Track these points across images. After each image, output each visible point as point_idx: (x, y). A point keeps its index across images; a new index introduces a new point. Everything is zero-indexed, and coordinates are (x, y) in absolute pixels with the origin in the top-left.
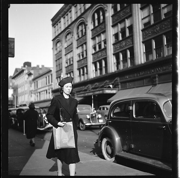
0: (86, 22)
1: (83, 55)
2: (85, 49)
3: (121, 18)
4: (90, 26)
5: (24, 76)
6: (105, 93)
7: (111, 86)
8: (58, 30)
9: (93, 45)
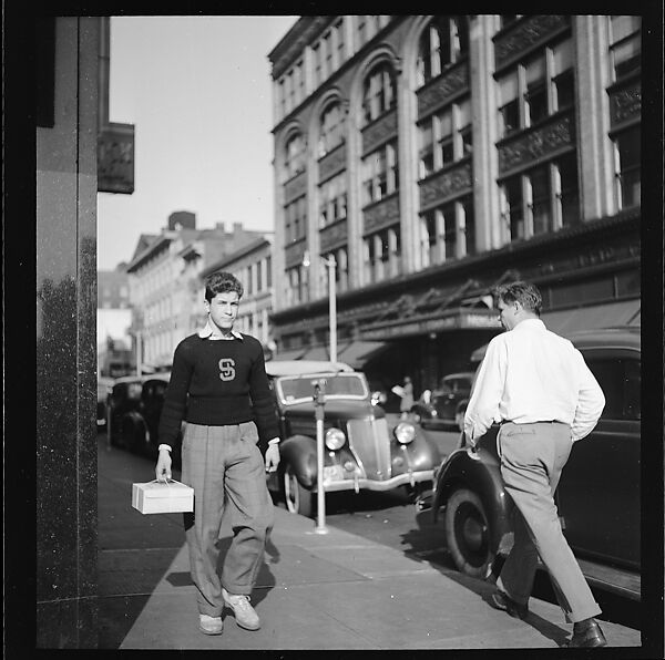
0: (397, 61)
1: (384, 187)
2: (391, 162)
3: (530, 44)
4: (413, 78)
5: (169, 264)
6: (463, 326)
7: (488, 300)
8: (293, 93)
9: (422, 146)
